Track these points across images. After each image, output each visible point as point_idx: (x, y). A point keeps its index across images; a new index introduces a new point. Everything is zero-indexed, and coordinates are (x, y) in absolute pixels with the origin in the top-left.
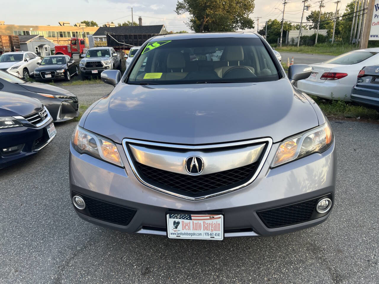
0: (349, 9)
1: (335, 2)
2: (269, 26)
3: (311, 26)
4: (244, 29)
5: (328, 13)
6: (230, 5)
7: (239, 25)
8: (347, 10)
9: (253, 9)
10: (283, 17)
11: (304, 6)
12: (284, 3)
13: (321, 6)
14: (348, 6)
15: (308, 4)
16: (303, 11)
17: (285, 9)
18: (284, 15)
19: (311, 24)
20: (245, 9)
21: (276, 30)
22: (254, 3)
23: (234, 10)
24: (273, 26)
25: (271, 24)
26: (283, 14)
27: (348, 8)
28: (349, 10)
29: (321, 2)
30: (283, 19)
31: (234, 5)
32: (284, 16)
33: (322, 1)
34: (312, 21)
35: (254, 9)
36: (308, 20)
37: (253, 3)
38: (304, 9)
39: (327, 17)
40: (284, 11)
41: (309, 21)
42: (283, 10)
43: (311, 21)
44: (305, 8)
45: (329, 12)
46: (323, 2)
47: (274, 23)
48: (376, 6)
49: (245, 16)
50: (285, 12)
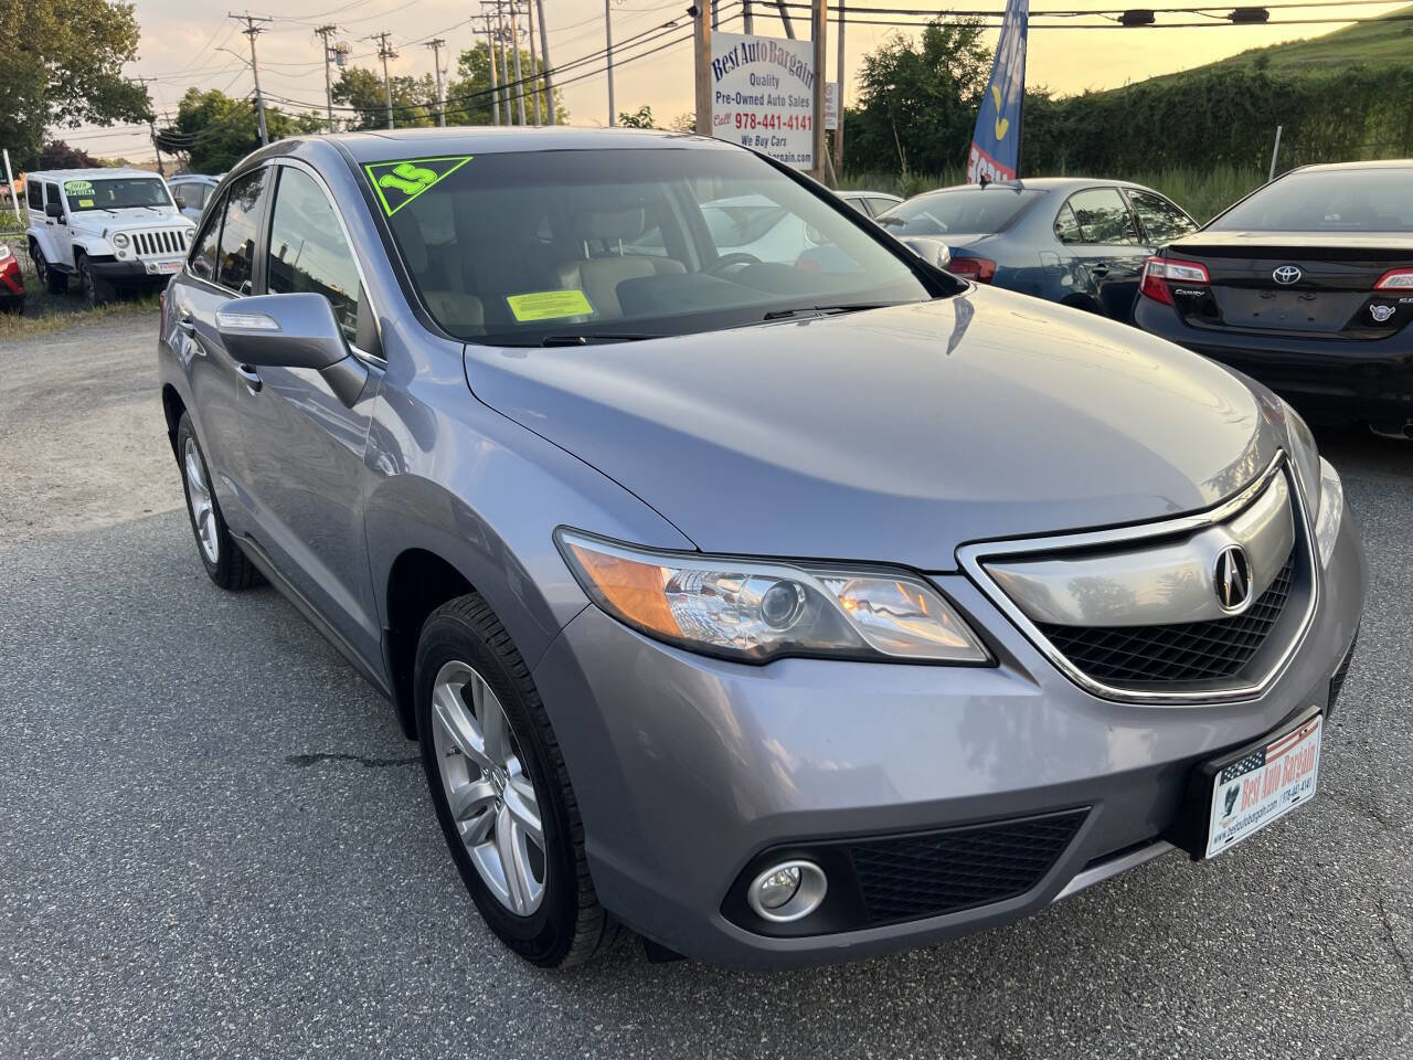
0: (470, 68)
1: (427, 44)
2: (199, 116)
3: (350, 120)
4: (110, 125)
5: (397, 78)
6: (28, 17)
7: (80, 106)
8: (462, 73)
9: (133, 43)
10: (256, 83)
11: (327, 49)
12: (248, 32)
13: (383, 52)
14: (465, 59)
15: (339, 40)
16: (328, 66)
17: (256, 54)
18: (259, 74)
19: (351, 115)
20: (100, 42)
21: (231, 131)
22: (132, 20)
23: (56, 44)
24: (214, 115)
25: (204, 107)
26: (255, 72)
27: (466, 66)
28: (469, 72)
29: (380, 40)
30: (258, 91)
31: (51, 21)
32: (260, 82)
33: (383, 36)
34: (352, 102)
35: (138, 45)
36: (338, 101)
37: (128, 18)
38: (328, 60)
39: (396, 92)
40: (254, 60)
41: (340, 102)
42: (249, 58)
43: (348, 105)
44: (332, 55)
45: (402, 77)
46: (388, 39)
47: (213, 102)
48: (714, 64)
49: (106, 68)
50: (258, 65)
